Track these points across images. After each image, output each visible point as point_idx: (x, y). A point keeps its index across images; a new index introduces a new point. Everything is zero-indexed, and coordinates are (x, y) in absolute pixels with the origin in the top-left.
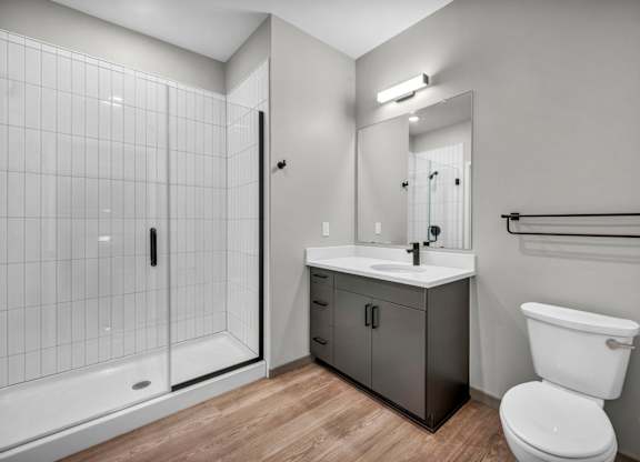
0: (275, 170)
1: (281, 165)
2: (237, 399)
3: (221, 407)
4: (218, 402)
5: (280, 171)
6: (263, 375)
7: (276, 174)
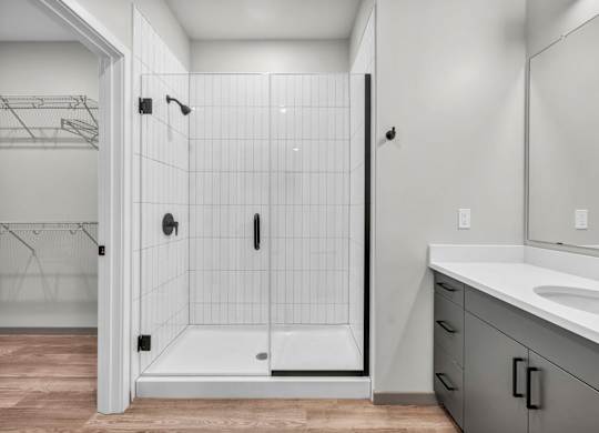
0: (382, 142)
1: (390, 136)
2: (329, 414)
3: (312, 414)
4: (310, 406)
5: (388, 142)
6: (368, 396)
7: (384, 146)
